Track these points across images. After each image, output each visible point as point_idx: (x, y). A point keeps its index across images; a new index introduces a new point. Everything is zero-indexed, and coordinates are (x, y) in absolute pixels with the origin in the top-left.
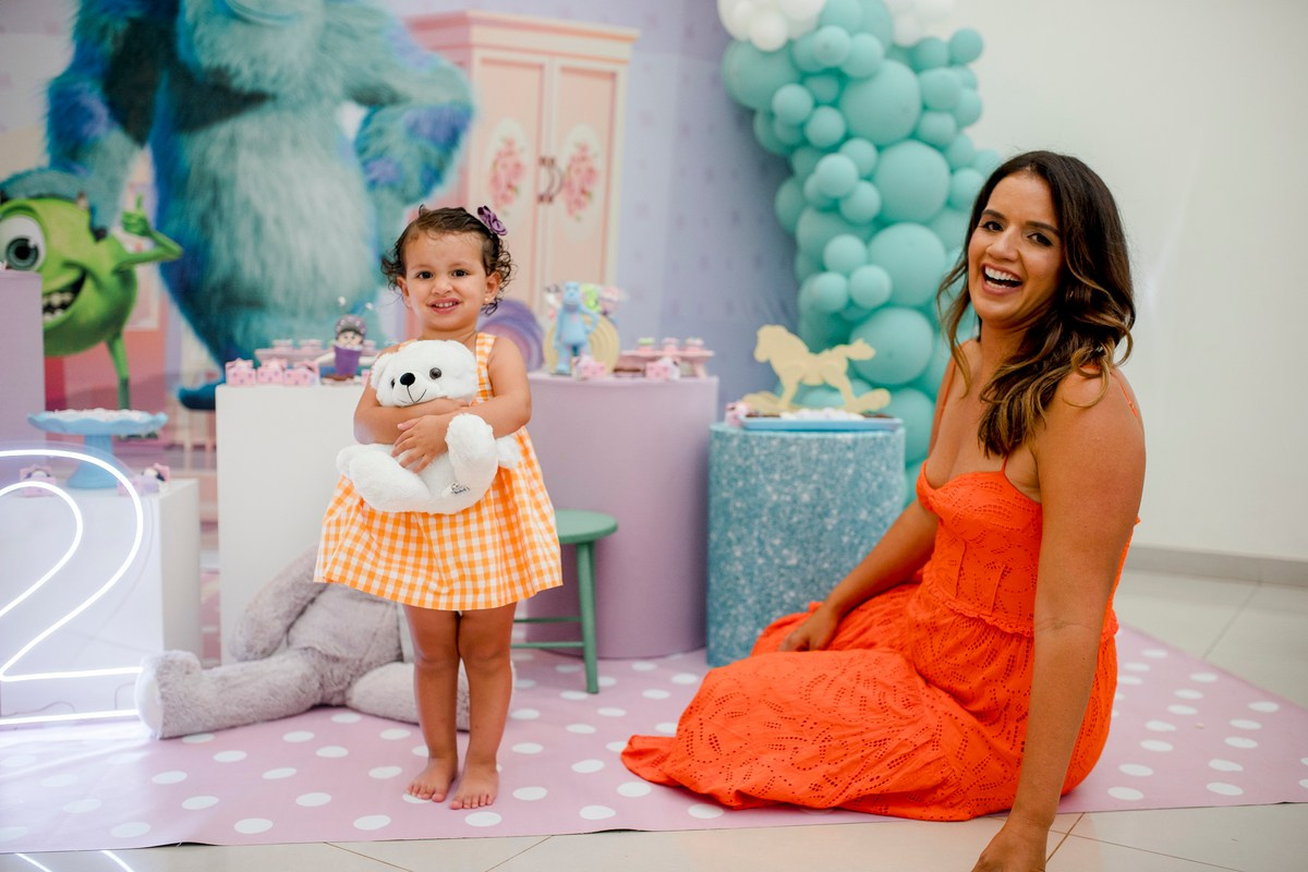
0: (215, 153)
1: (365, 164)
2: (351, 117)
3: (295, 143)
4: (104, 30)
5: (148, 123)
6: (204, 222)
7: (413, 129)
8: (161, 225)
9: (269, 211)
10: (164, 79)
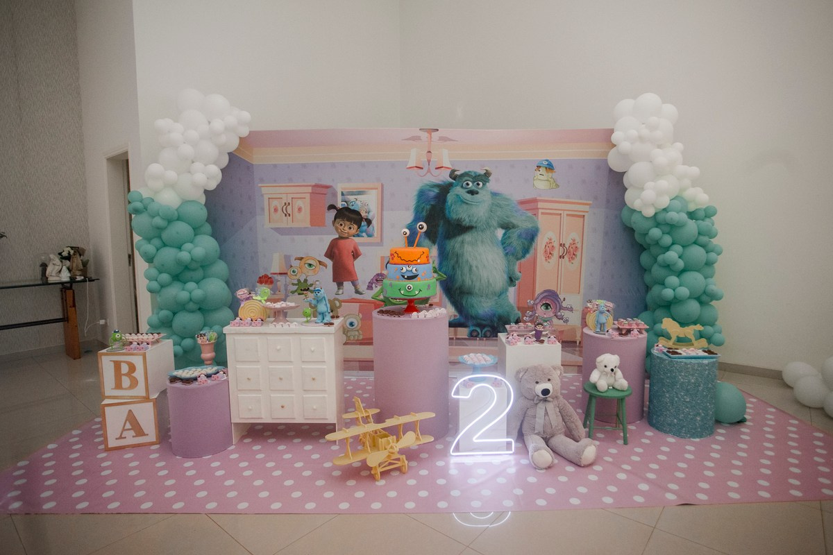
0: (457, 245)
1: (504, 248)
2: (500, 233)
3: (482, 242)
4: (423, 208)
5: (436, 237)
6: (454, 268)
7: (520, 236)
8: (440, 270)
9: (474, 263)
10: (442, 223)
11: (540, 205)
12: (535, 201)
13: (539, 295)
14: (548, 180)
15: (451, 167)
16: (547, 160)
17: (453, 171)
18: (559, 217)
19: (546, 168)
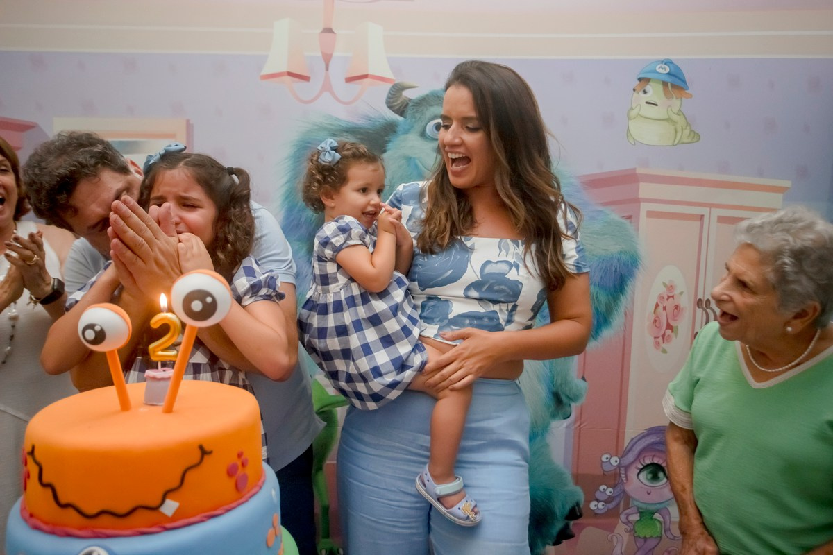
11: (645, 190)
12: (629, 178)
13: (634, 442)
14: (668, 120)
15: (389, 75)
16: (668, 62)
17: (398, 89)
18: (698, 223)
19: (665, 84)
